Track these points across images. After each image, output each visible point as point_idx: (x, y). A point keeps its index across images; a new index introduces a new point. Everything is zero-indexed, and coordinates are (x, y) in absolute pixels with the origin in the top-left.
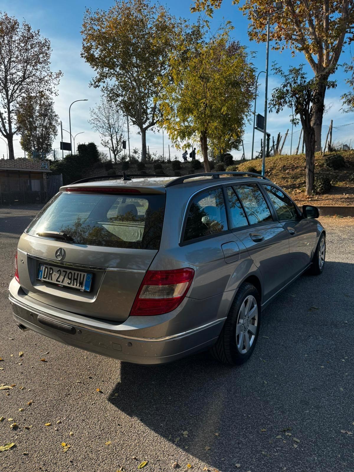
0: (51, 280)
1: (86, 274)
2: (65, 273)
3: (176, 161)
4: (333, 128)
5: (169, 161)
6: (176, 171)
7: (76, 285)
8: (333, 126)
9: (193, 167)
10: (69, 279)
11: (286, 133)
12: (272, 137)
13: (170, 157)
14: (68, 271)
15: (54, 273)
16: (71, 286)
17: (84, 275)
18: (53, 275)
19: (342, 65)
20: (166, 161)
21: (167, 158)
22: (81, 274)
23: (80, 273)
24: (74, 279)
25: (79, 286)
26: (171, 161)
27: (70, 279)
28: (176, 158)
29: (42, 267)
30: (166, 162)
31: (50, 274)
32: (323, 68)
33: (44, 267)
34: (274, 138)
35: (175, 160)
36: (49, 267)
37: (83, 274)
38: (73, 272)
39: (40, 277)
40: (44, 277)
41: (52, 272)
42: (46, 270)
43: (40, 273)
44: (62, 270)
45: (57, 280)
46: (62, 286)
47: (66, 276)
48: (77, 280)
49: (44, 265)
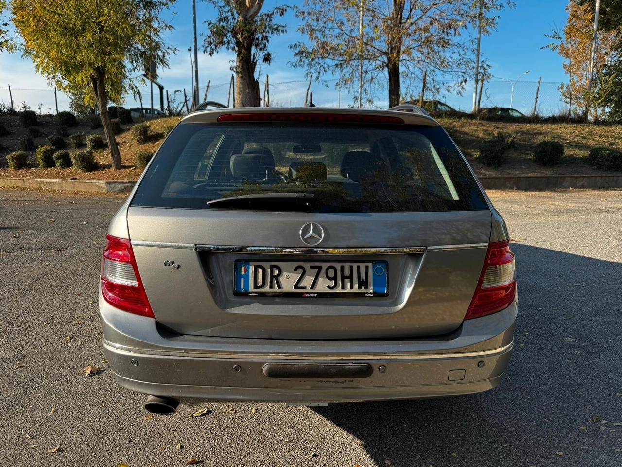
0: (280, 287)
1: (370, 265)
2: (316, 270)
3: (25, 112)
4: (269, 85)
5: (12, 112)
6: (32, 127)
7: (352, 288)
8: (269, 83)
9: (63, 124)
10: (331, 279)
11: (207, 85)
12: (166, 91)
13: (12, 104)
14: (325, 265)
15: (285, 274)
16: (339, 290)
17: (367, 268)
18: (282, 279)
19: (292, 7)
20: (6, 110)
21: (6, 106)
22: (358, 267)
23: (355, 265)
24: (343, 278)
25: (360, 288)
26: (15, 112)
27: (335, 278)
28: (25, 107)
29: (243, 268)
30: (5, 113)
31: (272, 277)
32: (247, 8)
33: (251, 269)
34: (168, 92)
35: (23, 110)
36: (267, 265)
37: (363, 266)
38: (338, 265)
39: (242, 287)
40: (256, 287)
41: (276, 272)
42: (260, 271)
43: (242, 280)
44: (307, 265)
45: (296, 287)
46: (316, 295)
47: (320, 276)
48: (351, 278)
49: (251, 263)
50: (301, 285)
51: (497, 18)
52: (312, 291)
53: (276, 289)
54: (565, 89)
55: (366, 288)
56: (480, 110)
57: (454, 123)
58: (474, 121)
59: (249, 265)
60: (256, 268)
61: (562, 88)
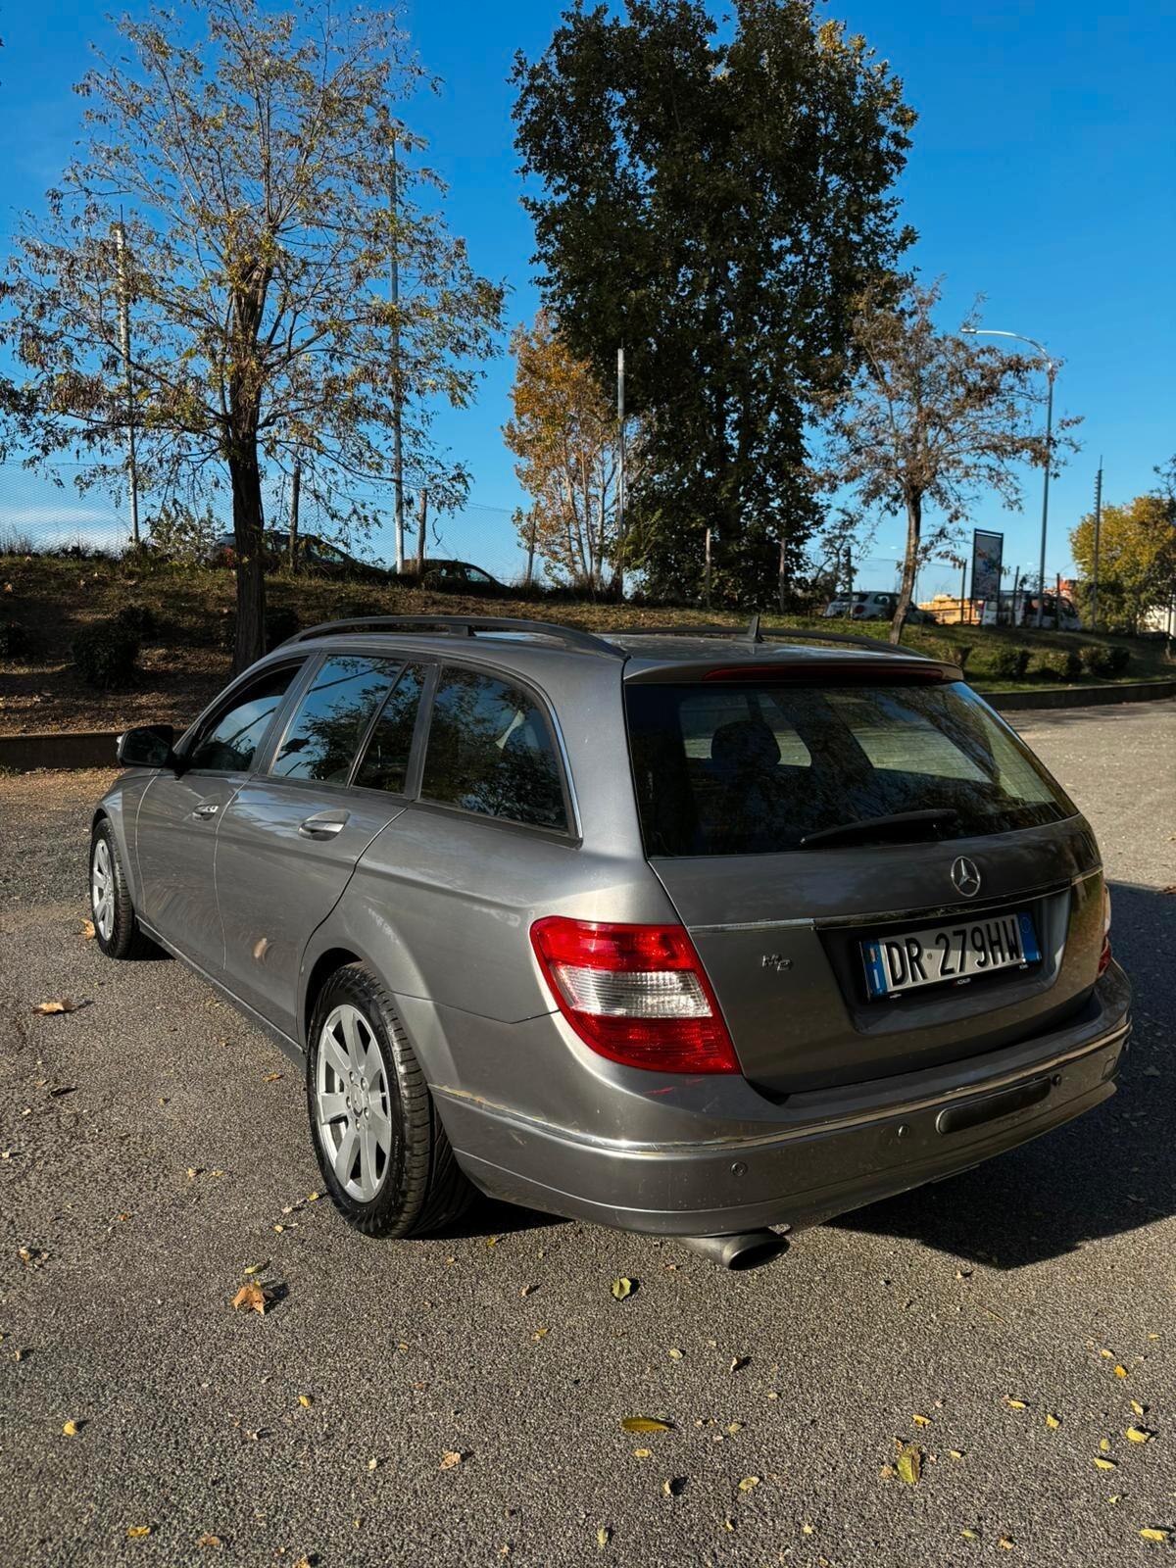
0: (924, 976)
1: (1016, 919)
2: (961, 938)
7: (1003, 959)
10: (978, 949)
14: (968, 927)
15: (926, 952)
16: (991, 966)
17: (1013, 921)
18: (924, 960)
22: (1004, 923)
23: (999, 921)
24: (992, 944)
25: (1011, 957)
27: (982, 948)
29: (873, 951)
31: (912, 960)
33: (883, 949)
36: (900, 939)
37: (1007, 920)
38: (981, 925)
39: (878, 986)
40: (896, 982)
41: (915, 952)
42: (895, 951)
43: (875, 971)
44: (948, 931)
45: (944, 972)
46: (969, 980)
47: (967, 947)
48: (999, 943)
49: (880, 940)
50: (948, 967)
51: (478, 376)
52: (963, 974)
53: (921, 981)
54: (525, 522)
55: (1018, 957)
56: (428, 566)
57: (374, 594)
58: (414, 592)
59: (878, 944)
60: (889, 946)
61: (519, 519)
